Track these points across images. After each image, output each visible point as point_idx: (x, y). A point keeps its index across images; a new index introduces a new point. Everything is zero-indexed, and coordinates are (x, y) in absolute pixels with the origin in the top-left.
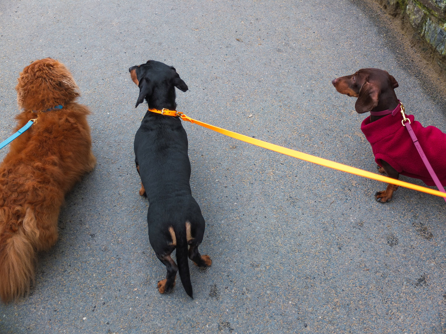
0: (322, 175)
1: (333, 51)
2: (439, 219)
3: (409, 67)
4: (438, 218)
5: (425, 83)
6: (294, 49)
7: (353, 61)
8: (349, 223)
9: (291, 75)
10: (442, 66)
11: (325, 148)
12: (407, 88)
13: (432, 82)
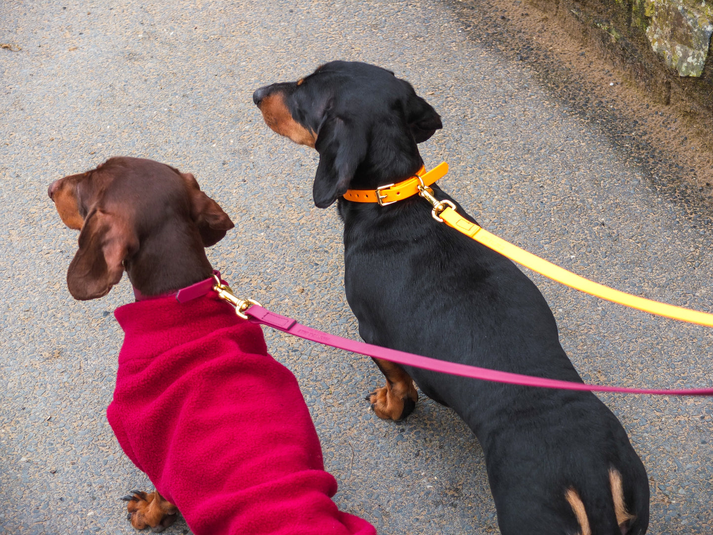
0: (320, 378)
1: (284, 32)
2: (661, 429)
3: (499, 37)
4: (658, 428)
5: (548, 71)
6: (172, 47)
7: (343, 48)
8: (422, 494)
9: (179, 121)
10: (584, 18)
11: (314, 302)
12: (504, 96)
13: (567, 64)
